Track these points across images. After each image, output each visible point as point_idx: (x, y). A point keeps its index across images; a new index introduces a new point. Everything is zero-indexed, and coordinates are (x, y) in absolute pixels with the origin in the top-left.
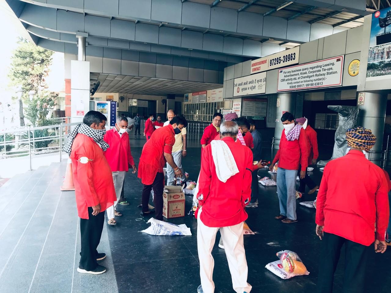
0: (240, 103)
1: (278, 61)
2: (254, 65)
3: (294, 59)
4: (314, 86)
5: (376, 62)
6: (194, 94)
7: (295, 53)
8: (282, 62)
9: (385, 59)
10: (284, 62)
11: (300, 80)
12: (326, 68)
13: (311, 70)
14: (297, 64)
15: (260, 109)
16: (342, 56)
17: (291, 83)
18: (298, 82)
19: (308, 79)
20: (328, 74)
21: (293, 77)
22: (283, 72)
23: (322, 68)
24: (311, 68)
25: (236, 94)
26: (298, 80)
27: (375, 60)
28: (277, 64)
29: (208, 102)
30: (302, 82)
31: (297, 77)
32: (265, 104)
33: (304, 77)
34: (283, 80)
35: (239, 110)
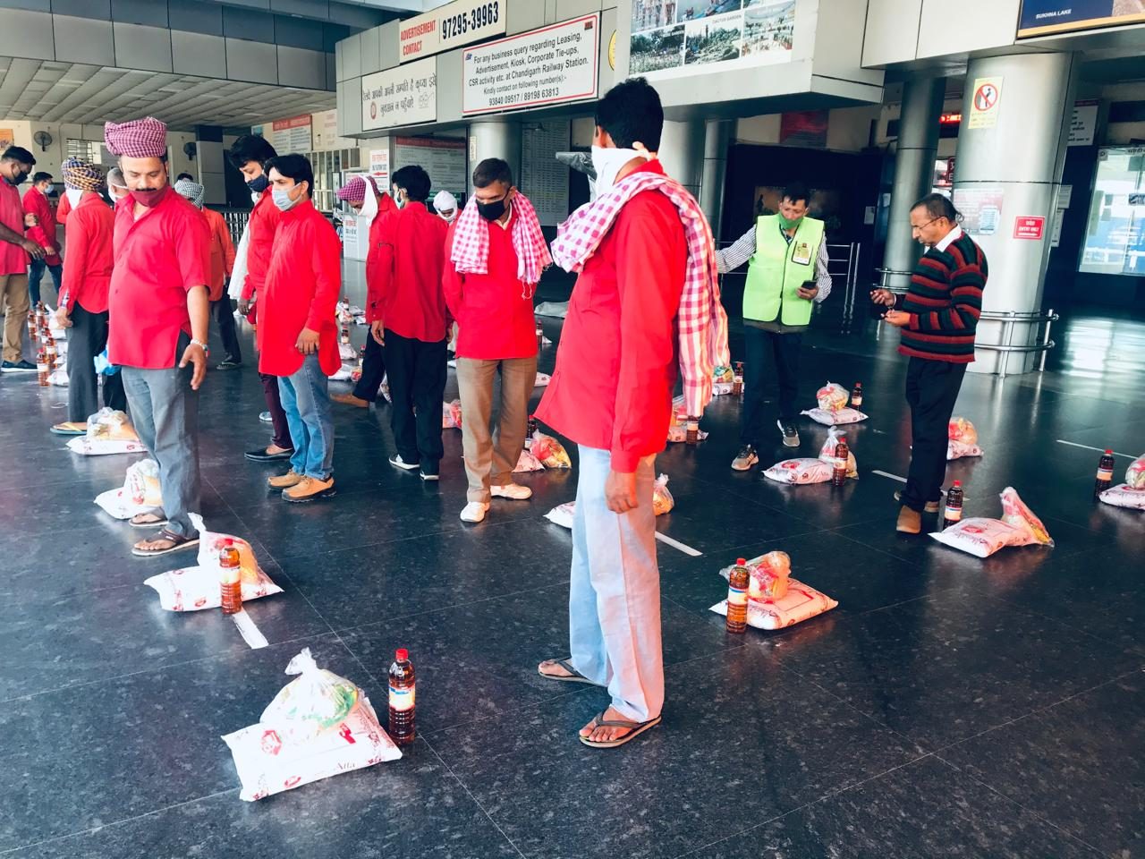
0: (387, 152)
1: (460, 26)
2: (407, 35)
3: (496, 21)
4: (541, 99)
5: (647, 33)
6: (277, 126)
7: (496, 3)
8: (469, 27)
9: (662, 25)
10: (473, 28)
11: (512, 82)
12: (565, 47)
13: (533, 54)
14: (503, 35)
15: (448, 170)
16: (595, 16)
17: (492, 91)
18: (506, 89)
19: (527, 79)
20: (570, 64)
21: (495, 74)
22: (473, 58)
23: (557, 47)
24: (532, 47)
25: (369, 125)
26: (505, 83)
27: (646, 28)
28: (460, 32)
29: (317, 149)
30: (515, 87)
31: (504, 72)
32: (462, 155)
33: (520, 75)
34: (475, 82)
35: (385, 172)
